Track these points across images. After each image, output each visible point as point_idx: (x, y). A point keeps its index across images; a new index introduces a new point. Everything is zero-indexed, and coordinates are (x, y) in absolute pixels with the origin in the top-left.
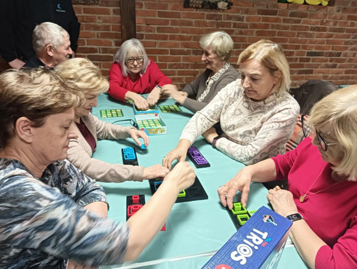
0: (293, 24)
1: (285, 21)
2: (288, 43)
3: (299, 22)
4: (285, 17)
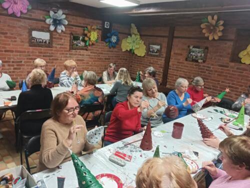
0: (238, 74)
1: (233, 71)
3: (242, 73)
4: (233, 69)
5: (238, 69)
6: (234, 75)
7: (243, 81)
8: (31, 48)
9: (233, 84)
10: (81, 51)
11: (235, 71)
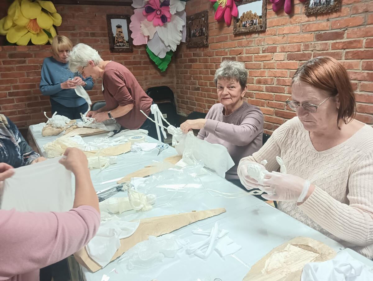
0: (17, 65)
1: (5, 63)
2: (18, 84)
3: (24, 62)
4: (4, 59)
5: (11, 56)
6: (9, 69)
7: (32, 78)
9: (16, 87)
11: (9, 63)
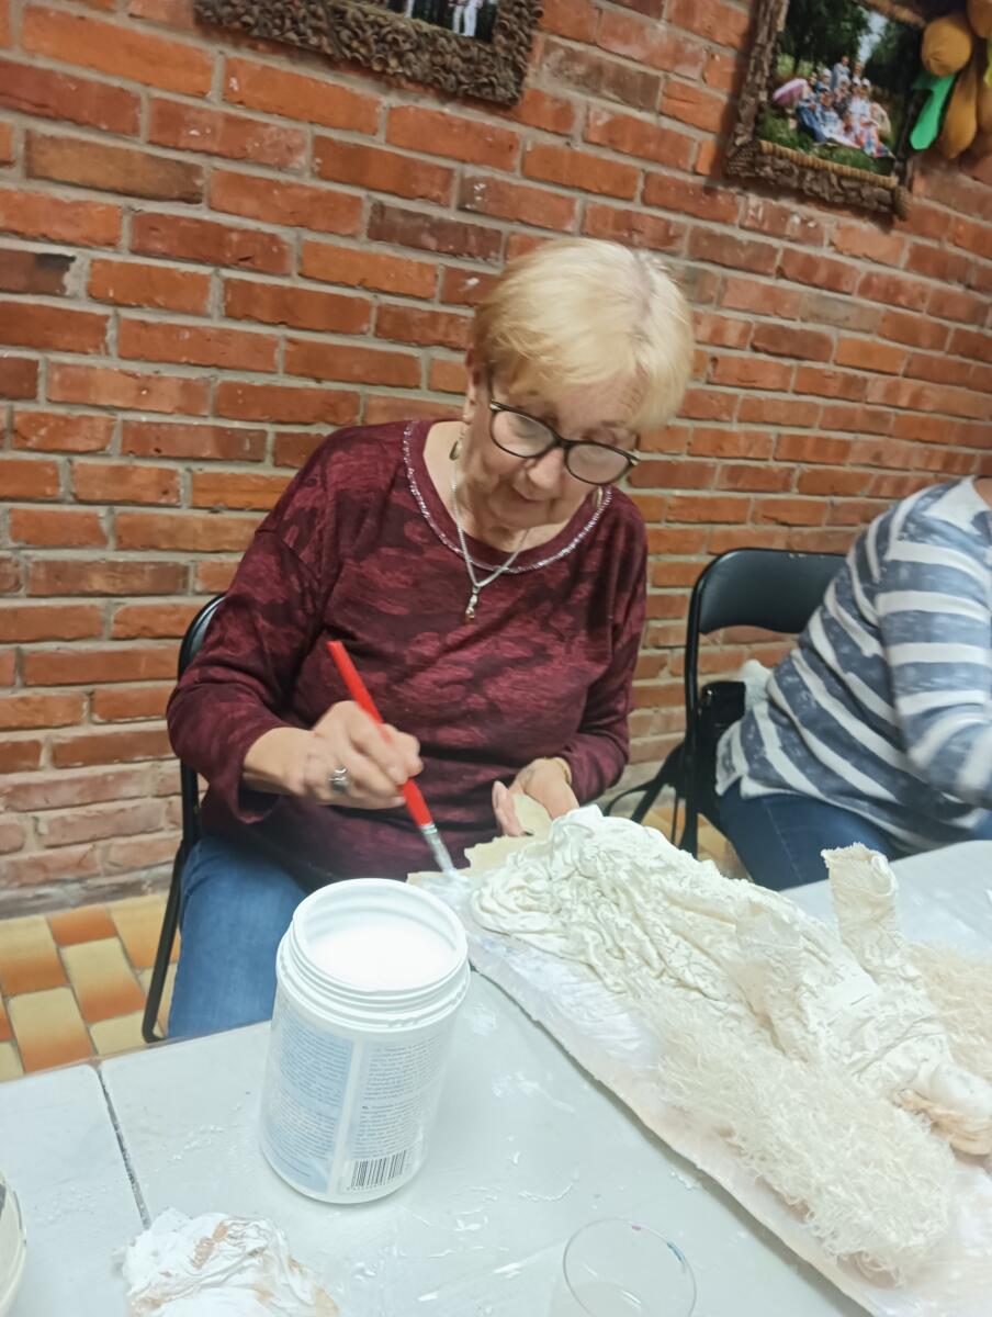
8: (217, 53)
10: (828, 221)
